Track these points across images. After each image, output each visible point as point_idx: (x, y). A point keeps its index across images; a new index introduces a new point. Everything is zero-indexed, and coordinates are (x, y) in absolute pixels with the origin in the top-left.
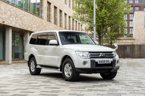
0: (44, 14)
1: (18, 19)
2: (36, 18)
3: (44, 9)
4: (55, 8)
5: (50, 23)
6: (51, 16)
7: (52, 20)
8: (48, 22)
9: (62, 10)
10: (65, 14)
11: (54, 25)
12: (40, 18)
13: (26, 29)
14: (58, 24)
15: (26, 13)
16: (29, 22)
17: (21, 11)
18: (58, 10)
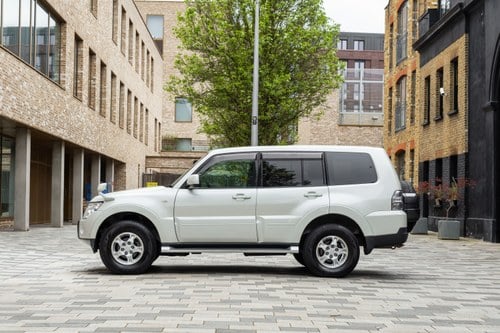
0: (66, 75)
1: (10, 90)
2: (49, 86)
3: (68, 59)
4: (92, 54)
5: (79, 103)
6: (81, 82)
7: (85, 93)
8: (75, 101)
9: (105, 62)
10: (113, 76)
11: (87, 108)
12: (57, 89)
13: (25, 121)
14: (97, 108)
15: (28, 69)
16: (34, 99)
17: (16, 62)
18: (98, 63)
